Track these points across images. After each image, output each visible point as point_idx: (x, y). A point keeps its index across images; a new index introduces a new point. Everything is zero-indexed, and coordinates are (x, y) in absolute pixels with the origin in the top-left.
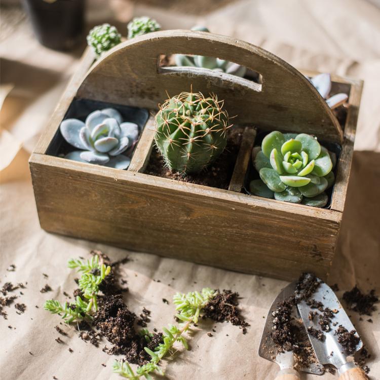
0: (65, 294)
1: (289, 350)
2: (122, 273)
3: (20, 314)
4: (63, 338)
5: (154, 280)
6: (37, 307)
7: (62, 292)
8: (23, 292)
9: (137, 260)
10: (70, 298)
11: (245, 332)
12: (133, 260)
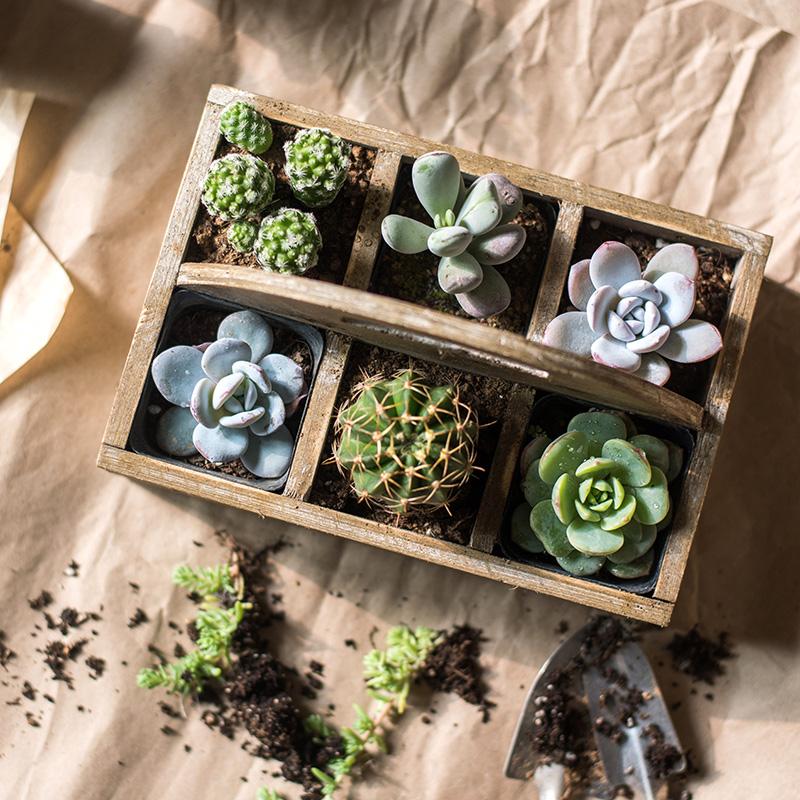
0: (172, 625)
1: (558, 763)
2: (273, 575)
3: (95, 678)
4: (174, 724)
5: (331, 593)
6: (124, 663)
7: (165, 623)
8: (96, 629)
9: (300, 545)
10: (181, 632)
11: (486, 719)
12: (292, 545)
